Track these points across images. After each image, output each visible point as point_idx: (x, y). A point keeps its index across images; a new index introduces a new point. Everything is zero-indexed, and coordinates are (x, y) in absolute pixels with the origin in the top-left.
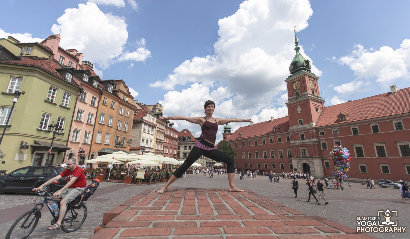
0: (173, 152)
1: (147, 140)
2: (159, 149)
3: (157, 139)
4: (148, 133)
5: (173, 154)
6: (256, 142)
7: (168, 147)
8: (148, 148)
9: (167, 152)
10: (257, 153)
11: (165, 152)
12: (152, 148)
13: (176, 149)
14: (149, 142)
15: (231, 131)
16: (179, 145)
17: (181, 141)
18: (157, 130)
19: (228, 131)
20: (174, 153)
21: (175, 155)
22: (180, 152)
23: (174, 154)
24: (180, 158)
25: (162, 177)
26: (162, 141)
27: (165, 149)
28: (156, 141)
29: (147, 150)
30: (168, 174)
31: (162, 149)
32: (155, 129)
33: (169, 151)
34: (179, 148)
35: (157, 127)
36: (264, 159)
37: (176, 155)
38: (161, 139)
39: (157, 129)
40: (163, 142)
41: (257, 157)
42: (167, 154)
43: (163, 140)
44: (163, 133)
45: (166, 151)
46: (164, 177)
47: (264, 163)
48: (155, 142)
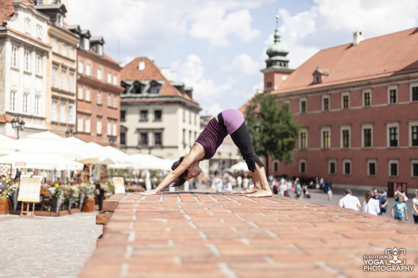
0: (104, 128)
1: (26, 94)
2: (63, 120)
3: (53, 90)
4: (25, 73)
5: (105, 136)
6: (366, 98)
7: (89, 115)
8: (31, 117)
9: (88, 130)
10: (368, 133)
11: (80, 129)
12: (42, 119)
13: (115, 120)
14: (31, 98)
15: (287, 62)
16: (124, 108)
17: (129, 94)
18: (54, 63)
19: (278, 63)
20: (109, 133)
21: (112, 138)
22: (126, 129)
23: (108, 136)
24: (126, 148)
25: (86, 198)
26: (72, 95)
27: (80, 121)
28: (54, 97)
29: (29, 123)
30: (102, 192)
31: (73, 122)
32: (48, 57)
33: (93, 126)
34: (123, 115)
35: (54, 54)
36: (388, 149)
37: (116, 137)
38: (66, 88)
39: (52, 58)
40: (74, 98)
41: (368, 144)
42: (89, 134)
43: (74, 91)
44: (72, 70)
45: (86, 125)
46: (91, 197)
47: (388, 160)
48: (50, 100)
